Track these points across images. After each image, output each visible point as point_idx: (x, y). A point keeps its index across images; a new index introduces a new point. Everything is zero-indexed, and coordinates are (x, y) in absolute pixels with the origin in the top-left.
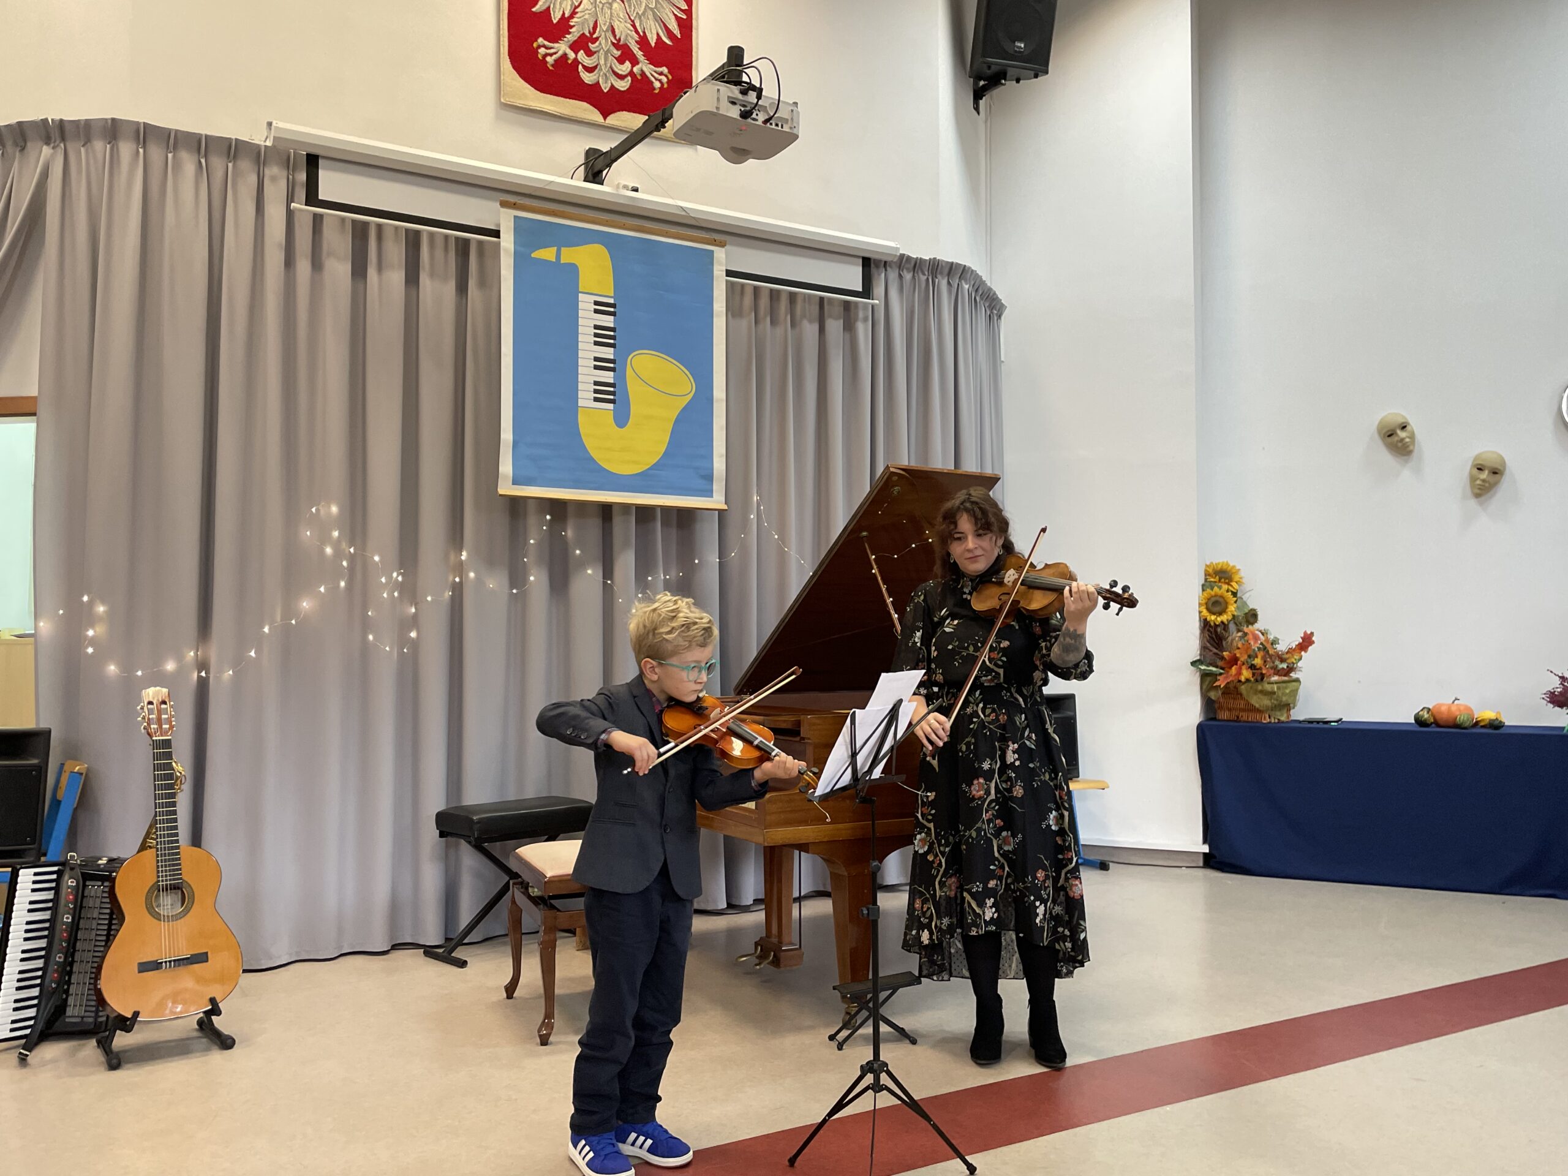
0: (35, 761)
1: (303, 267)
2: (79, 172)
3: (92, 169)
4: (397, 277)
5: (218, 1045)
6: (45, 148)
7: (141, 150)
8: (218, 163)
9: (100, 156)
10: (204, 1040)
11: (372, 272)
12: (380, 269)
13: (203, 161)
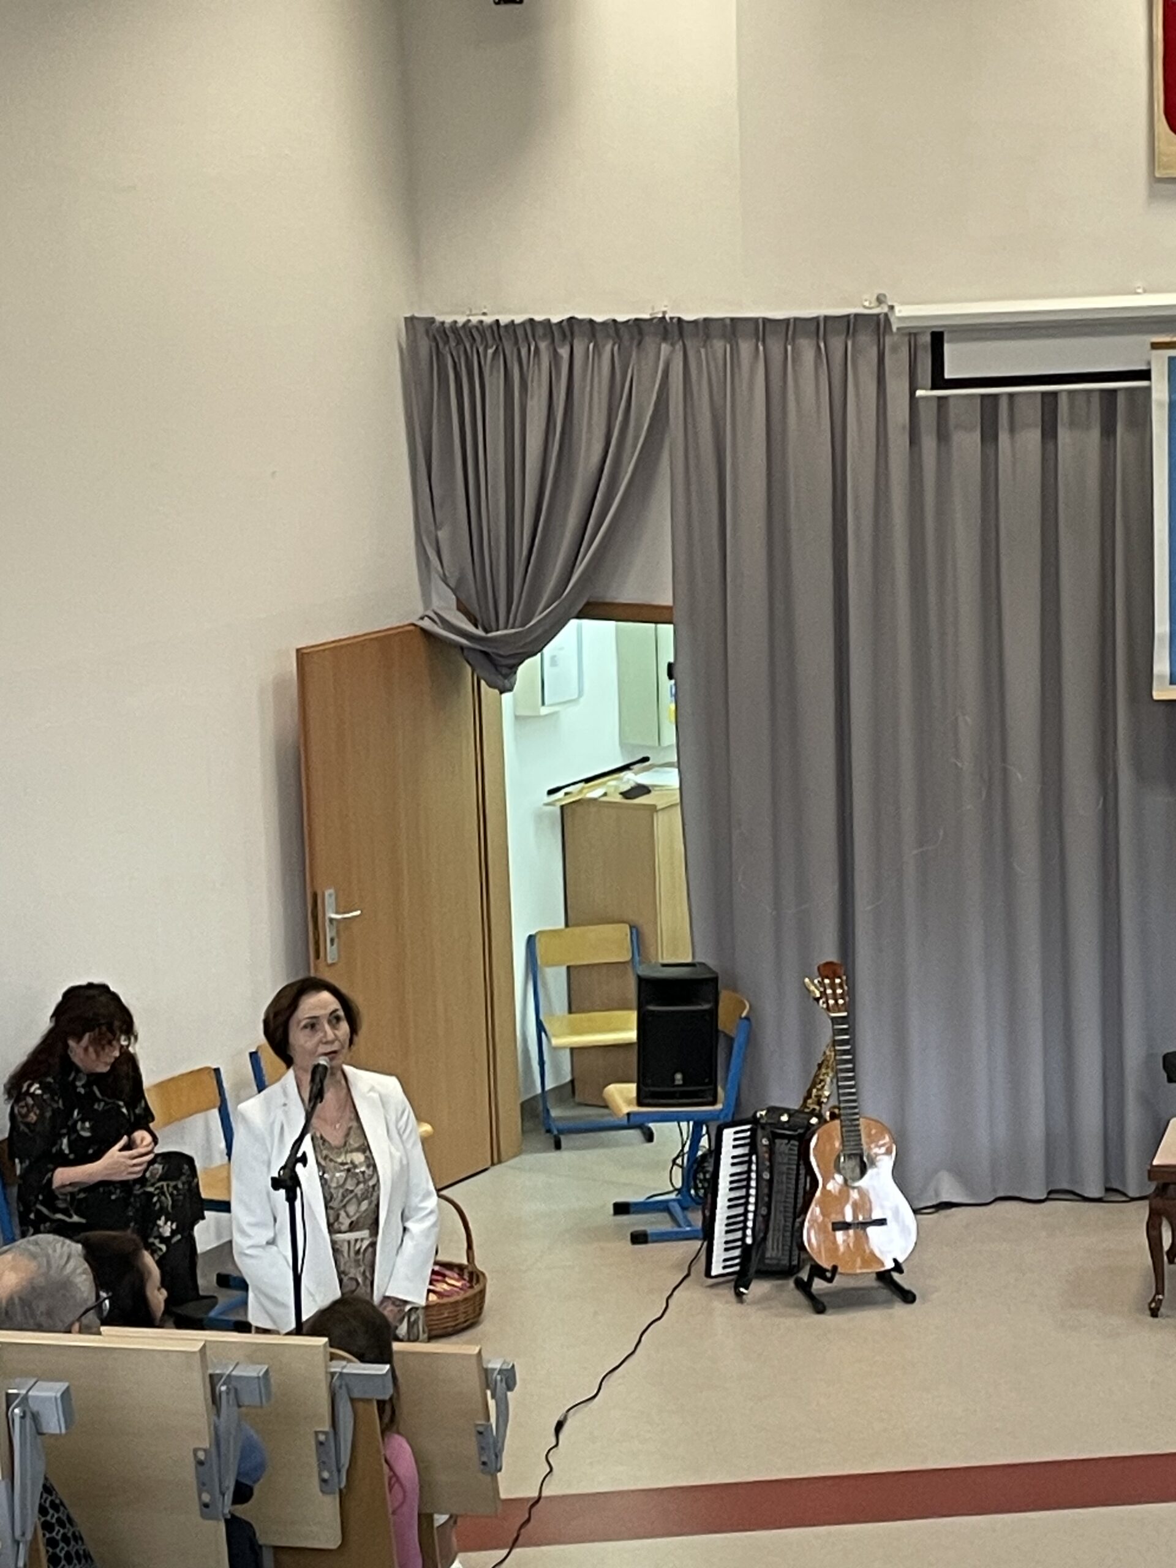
0: (706, 1007)
1: (929, 443)
2: (700, 372)
3: (713, 373)
4: (1032, 437)
5: (898, 1297)
6: (664, 346)
7: (761, 348)
8: (837, 343)
9: (720, 354)
10: (885, 1291)
11: (1004, 437)
12: (1012, 430)
13: (822, 345)
